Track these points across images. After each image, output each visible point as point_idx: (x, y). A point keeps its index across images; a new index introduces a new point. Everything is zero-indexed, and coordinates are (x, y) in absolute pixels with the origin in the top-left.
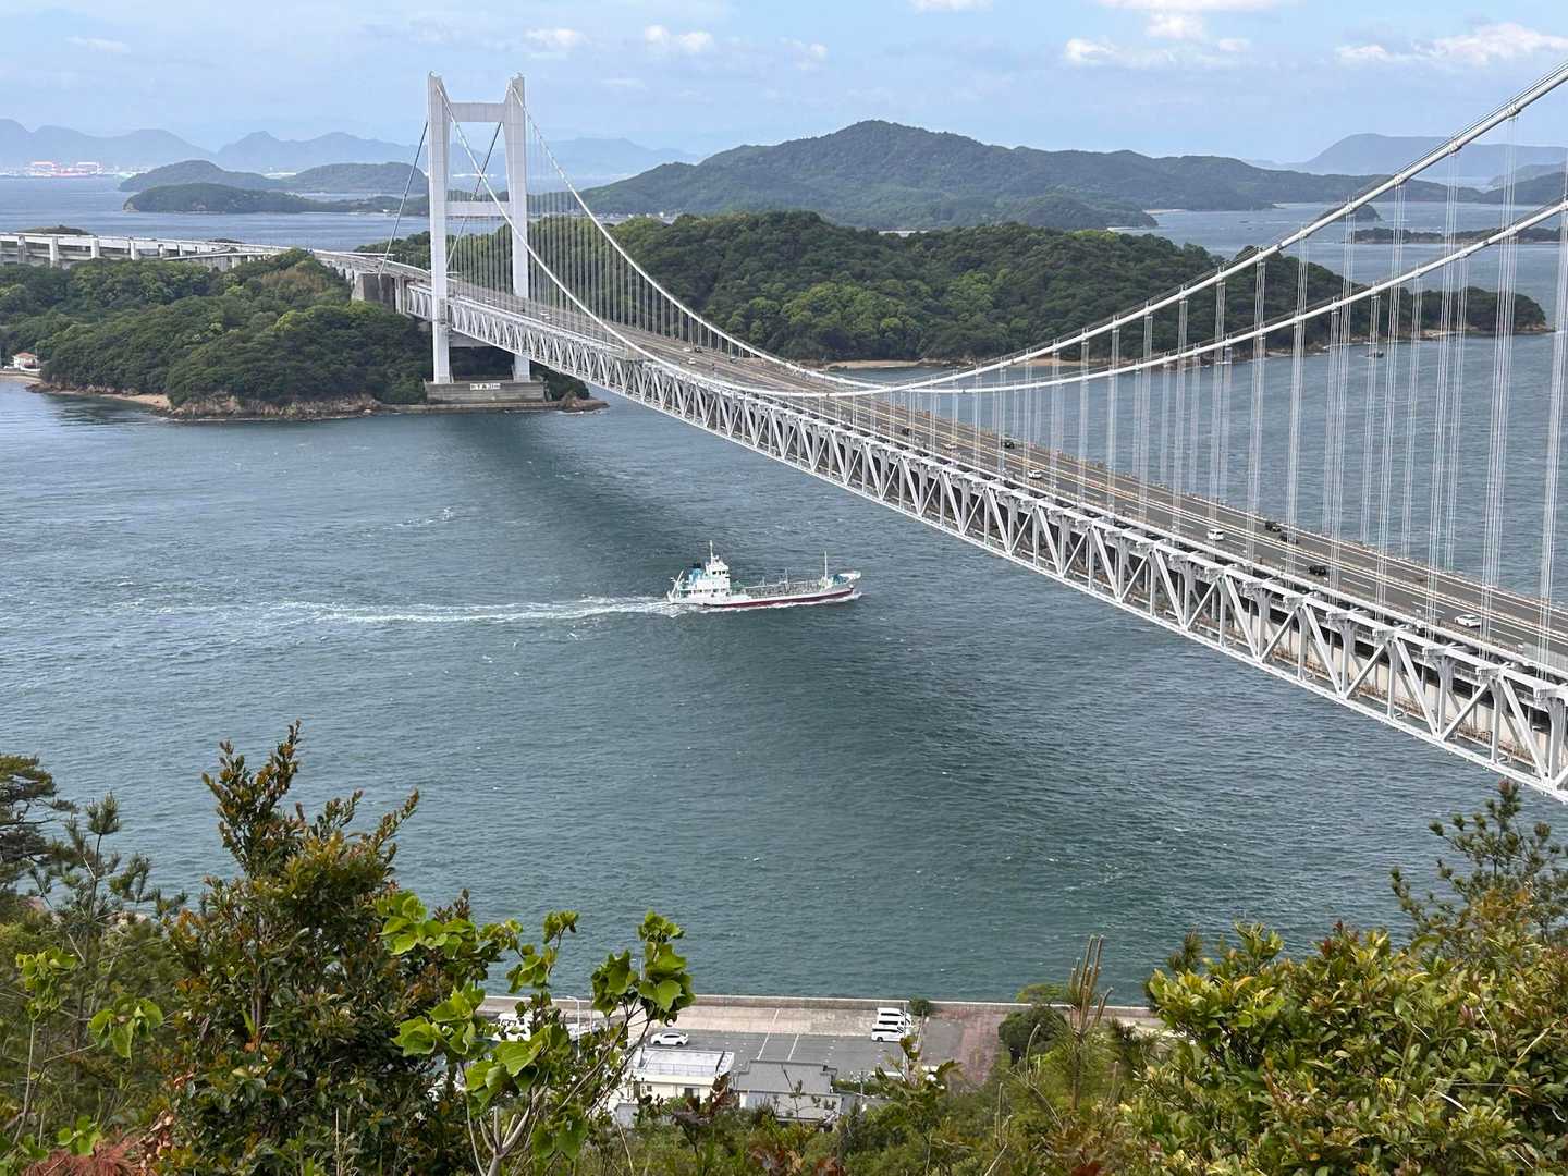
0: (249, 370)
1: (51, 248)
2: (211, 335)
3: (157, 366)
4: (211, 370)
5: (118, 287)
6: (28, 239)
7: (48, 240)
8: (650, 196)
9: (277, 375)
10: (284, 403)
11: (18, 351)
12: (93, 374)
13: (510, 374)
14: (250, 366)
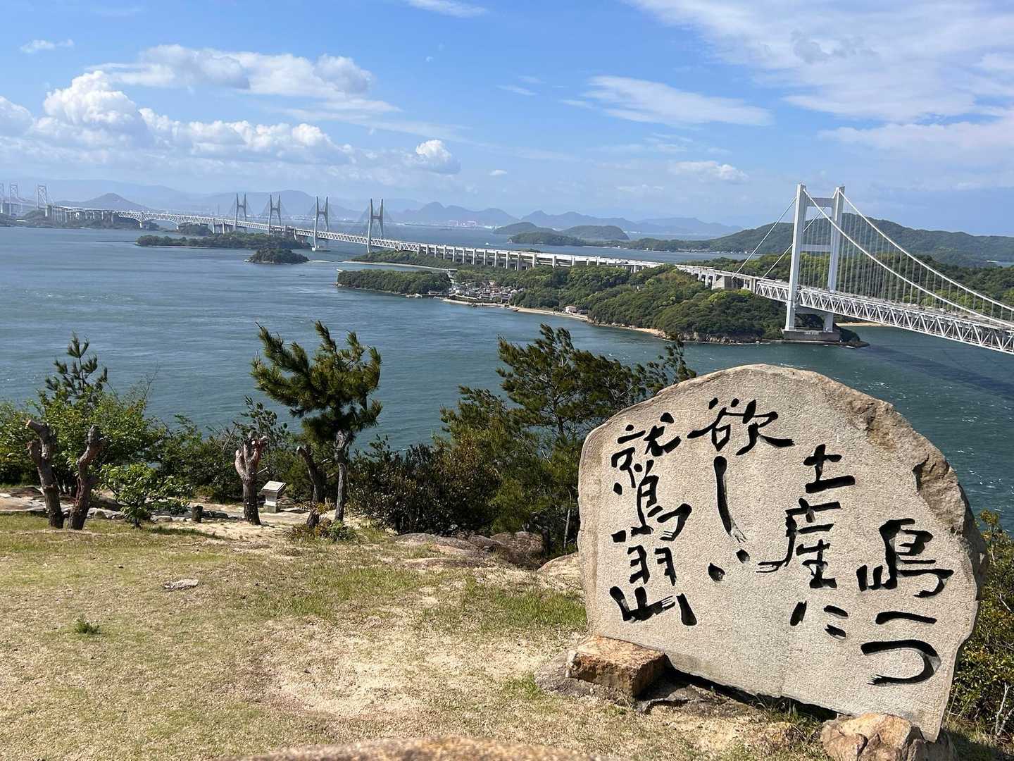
0: (703, 320)
1: (553, 260)
2: (671, 302)
3: (647, 315)
4: (686, 319)
5: (590, 278)
6: (523, 254)
7: (532, 255)
8: (740, 244)
9: (717, 323)
10: (720, 337)
11: (566, 305)
12: (615, 317)
13: (822, 328)
14: (704, 318)
